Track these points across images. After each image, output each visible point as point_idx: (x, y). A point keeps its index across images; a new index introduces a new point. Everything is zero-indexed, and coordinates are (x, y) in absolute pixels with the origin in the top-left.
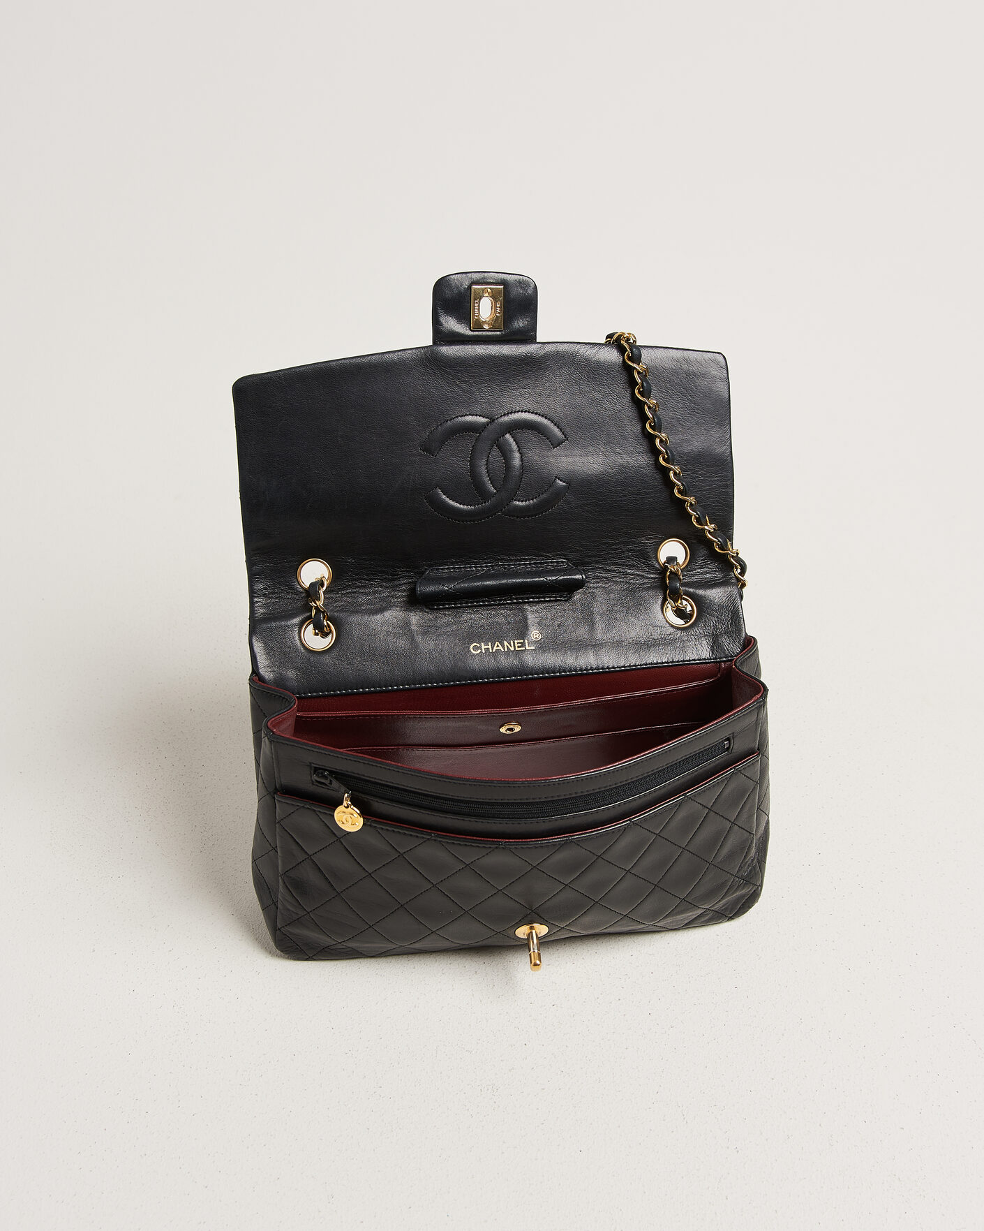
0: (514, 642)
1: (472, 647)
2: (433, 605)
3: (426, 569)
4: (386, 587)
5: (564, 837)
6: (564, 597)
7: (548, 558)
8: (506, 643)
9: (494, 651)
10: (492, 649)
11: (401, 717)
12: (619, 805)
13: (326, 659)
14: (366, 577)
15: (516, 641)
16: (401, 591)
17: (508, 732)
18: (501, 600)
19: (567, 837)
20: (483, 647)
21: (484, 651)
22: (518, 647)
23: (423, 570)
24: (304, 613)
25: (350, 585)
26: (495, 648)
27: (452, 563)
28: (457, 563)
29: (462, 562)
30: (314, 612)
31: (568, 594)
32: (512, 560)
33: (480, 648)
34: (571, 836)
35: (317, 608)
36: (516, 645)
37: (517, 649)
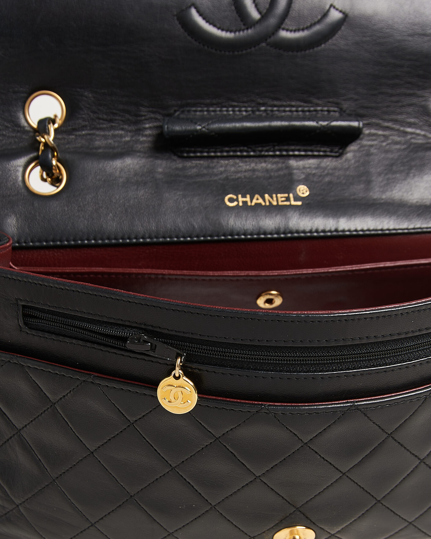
0: (277, 197)
1: (226, 198)
2: (182, 152)
3: (175, 111)
4: (127, 131)
5: (348, 402)
6: (336, 152)
7: (318, 105)
8: (267, 196)
9: (253, 204)
10: (251, 202)
11: (140, 277)
12: (421, 364)
13: (54, 205)
14: (105, 117)
15: (279, 195)
16: (146, 136)
17: (267, 306)
18: (261, 151)
19: (351, 402)
20: (241, 199)
21: (241, 204)
22: (282, 201)
23: (172, 111)
24: (31, 152)
25: (86, 126)
26: (255, 201)
27: (208, 105)
28: (212, 105)
29: (217, 105)
30: (42, 147)
31: (341, 149)
32: (275, 106)
33: (237, 200)
34: (357, 402)
35: (46, 144)
36: (280, 200)
37: (280, 203)
